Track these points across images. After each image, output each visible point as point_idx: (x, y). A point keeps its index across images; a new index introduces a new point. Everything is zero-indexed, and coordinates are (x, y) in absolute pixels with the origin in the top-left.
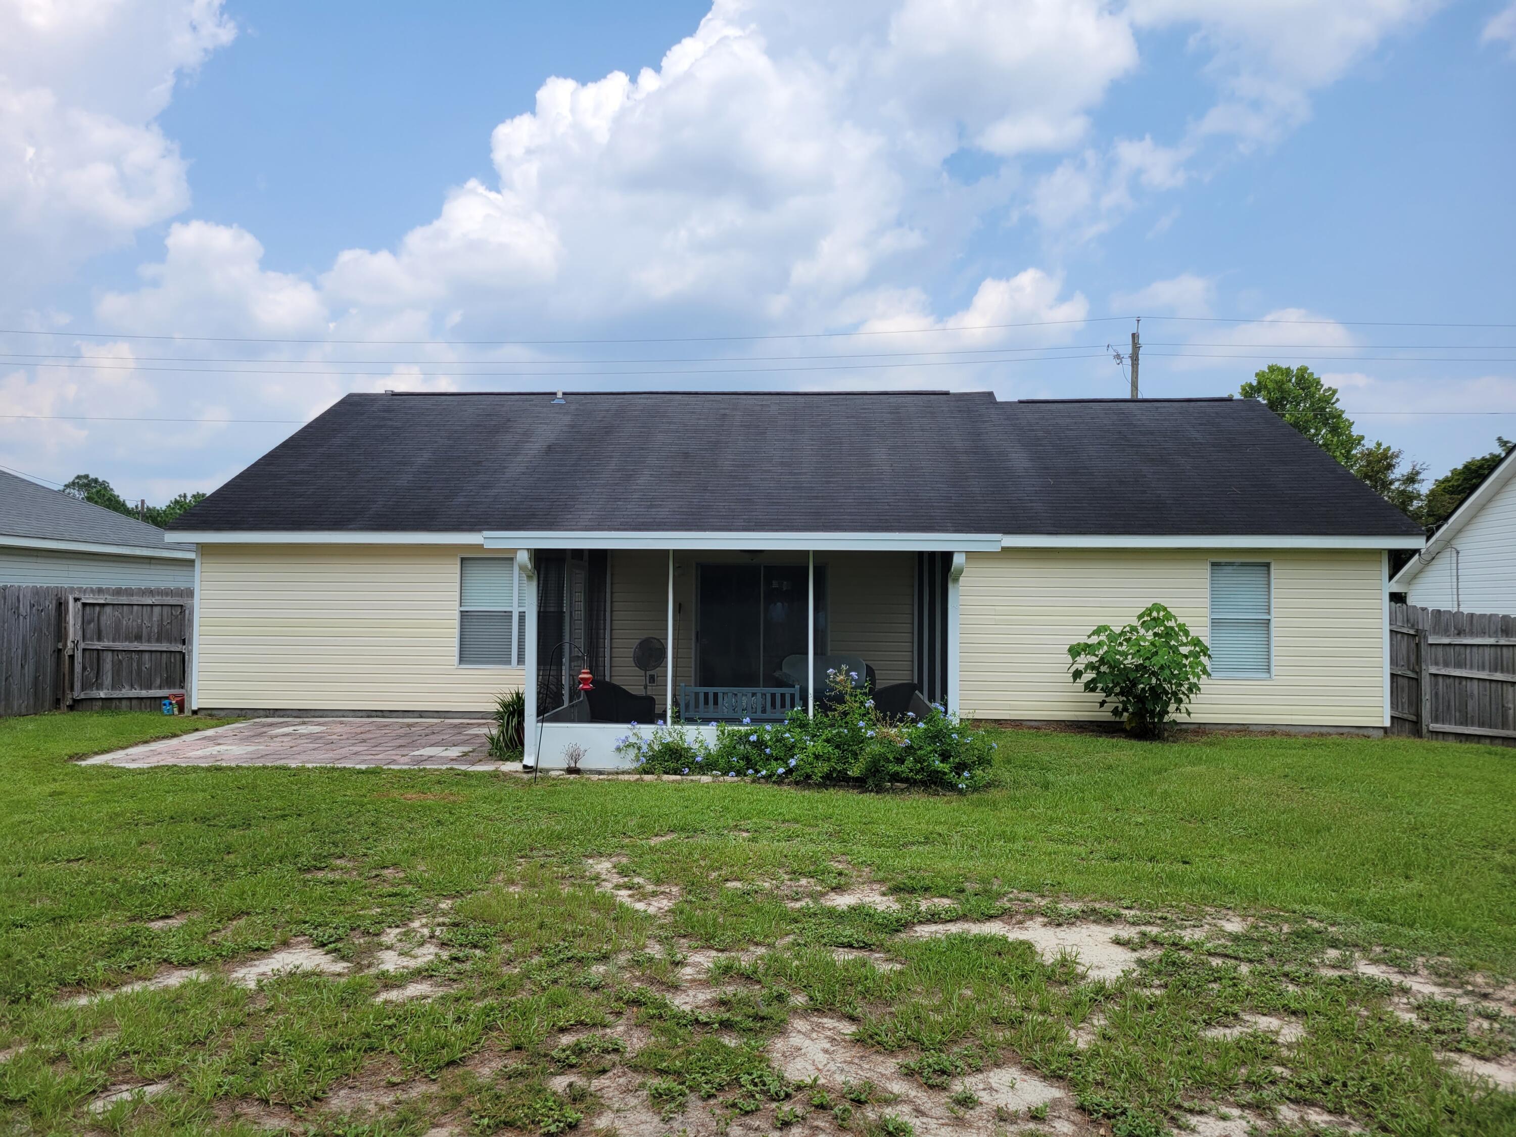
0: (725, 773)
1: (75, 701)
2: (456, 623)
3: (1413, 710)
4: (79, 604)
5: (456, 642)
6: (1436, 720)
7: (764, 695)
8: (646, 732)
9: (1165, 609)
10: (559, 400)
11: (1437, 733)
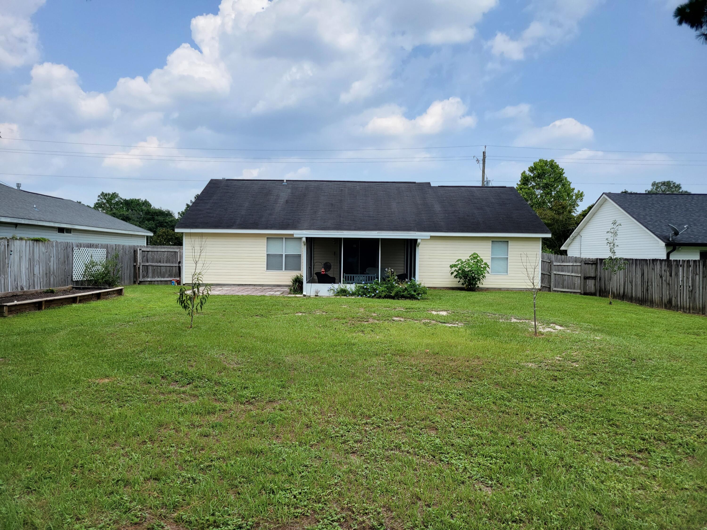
0: (358, 296)
1: (140, 281)
2: (266, 258)
3: (549, 284)
4: (141, 251)
5: (266, 263)
6: (555, 287)
7: (366, 277)
8: (336, 286)
9: (477, 254)
10: (285, 183)
11: (555, 291)
